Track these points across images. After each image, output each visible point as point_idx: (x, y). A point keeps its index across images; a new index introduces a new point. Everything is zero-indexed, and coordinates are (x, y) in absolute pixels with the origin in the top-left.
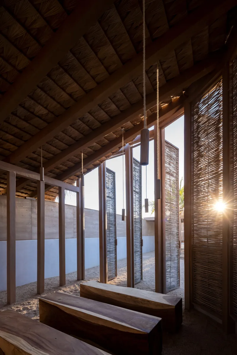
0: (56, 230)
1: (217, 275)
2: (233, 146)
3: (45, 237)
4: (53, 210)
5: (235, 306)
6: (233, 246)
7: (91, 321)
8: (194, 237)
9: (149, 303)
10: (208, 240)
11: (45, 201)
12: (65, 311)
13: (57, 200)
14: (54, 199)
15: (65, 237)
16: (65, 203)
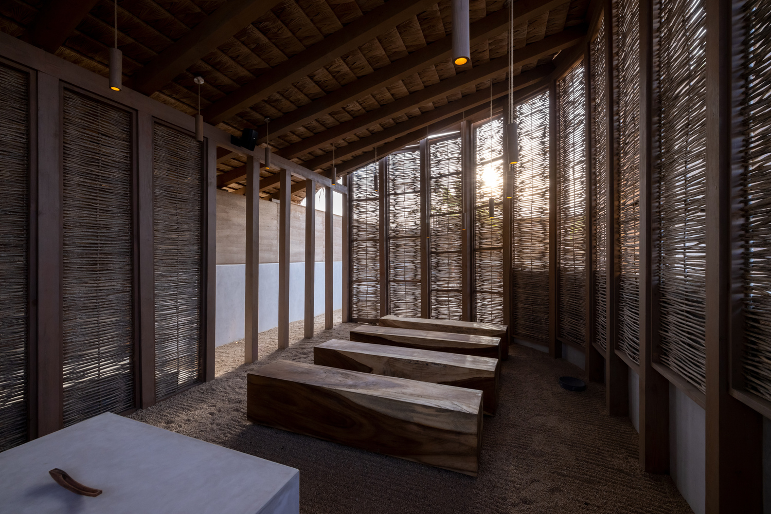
0: (302, 249)
1: (543, 299)
2: (560, 166)
3: (291, 259)
4: (300, 218)
5: (562, 329)
6: (560, 267)
7: (431, 345)
8: (514, 259)
9: (475, 331)
10: (531, 262)
11: (291, 205)
12: (393, 340)
13: (304, 203)
14: (300, 201)
15: (315, 260)
16: (316, 208)
